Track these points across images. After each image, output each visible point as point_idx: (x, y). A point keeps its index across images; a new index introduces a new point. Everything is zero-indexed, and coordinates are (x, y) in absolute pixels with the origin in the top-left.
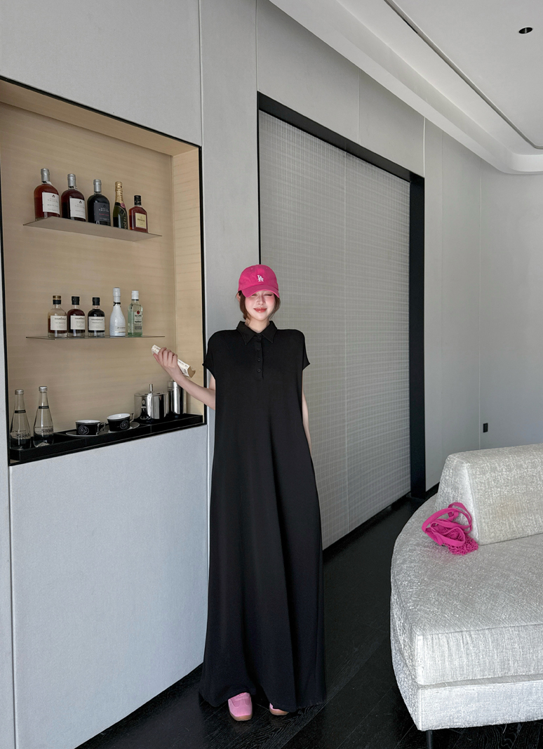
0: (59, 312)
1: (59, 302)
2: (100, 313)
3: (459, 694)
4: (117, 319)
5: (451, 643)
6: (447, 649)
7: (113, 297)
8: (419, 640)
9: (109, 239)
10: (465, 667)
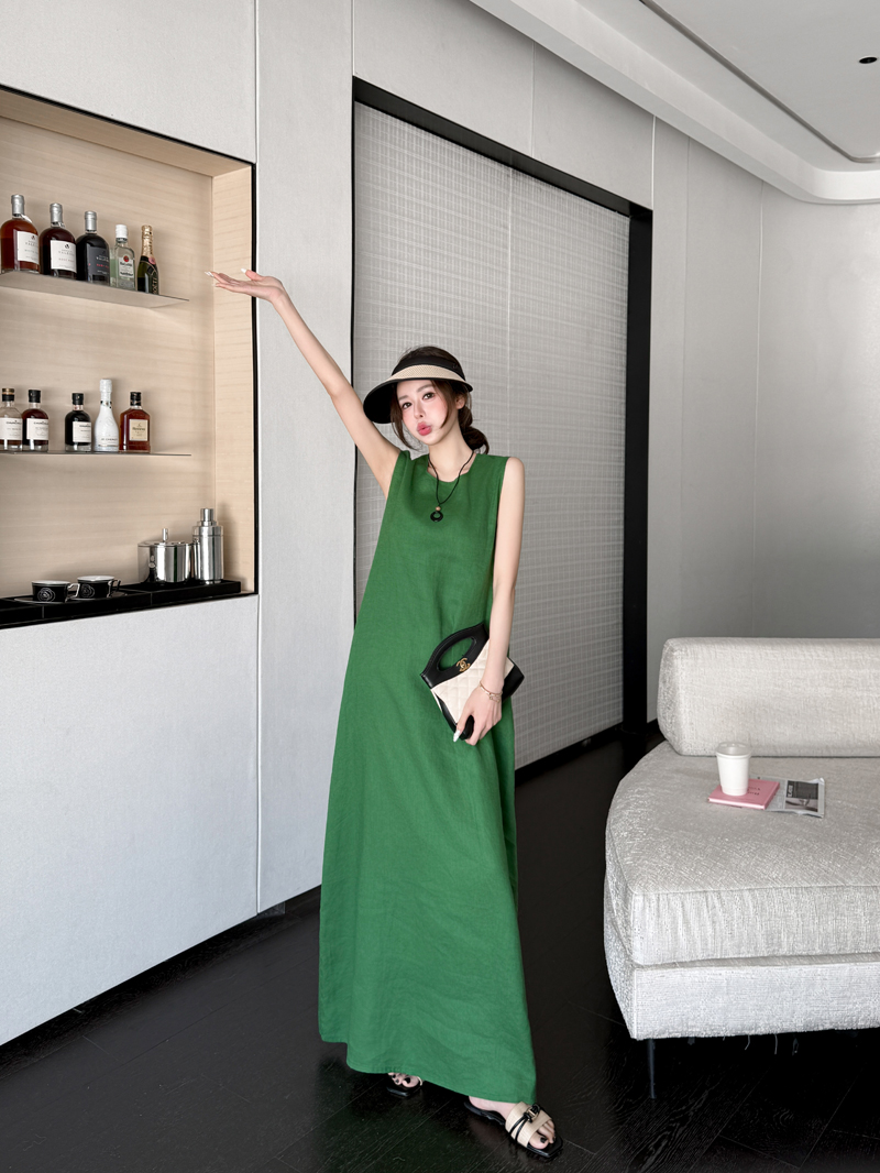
0: (11, 413)
1: (11, 398)
3: (696, 980)
5: (688, 906)
6: (680, 913)
8: (637, 901)
9: (108, 305)
10: (710, 940)
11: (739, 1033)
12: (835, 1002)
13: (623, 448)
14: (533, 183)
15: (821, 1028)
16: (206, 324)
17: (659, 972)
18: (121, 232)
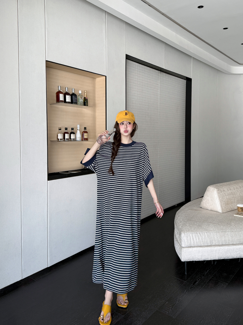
0: (61, 133)
1: (61, 130)
2: (73, 133)
3: (195, 250)
4: (78, 136)
5: (193, 236)
6: (192, 237)
7: (77, 128)
8: (183, 235)
9: (75, 108)
10: (198, 242)
13: (185, 135)
14: (164, 74)
16: (94, 111)
17: (187, 248)
18: (80, 92)
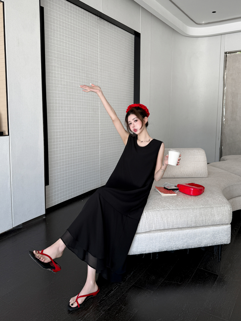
11: (141, 253)
12: (167, 243)
14: (106, 23)
15: (163, 251)
